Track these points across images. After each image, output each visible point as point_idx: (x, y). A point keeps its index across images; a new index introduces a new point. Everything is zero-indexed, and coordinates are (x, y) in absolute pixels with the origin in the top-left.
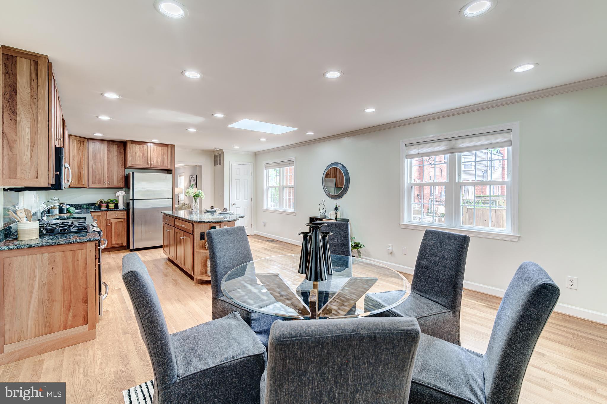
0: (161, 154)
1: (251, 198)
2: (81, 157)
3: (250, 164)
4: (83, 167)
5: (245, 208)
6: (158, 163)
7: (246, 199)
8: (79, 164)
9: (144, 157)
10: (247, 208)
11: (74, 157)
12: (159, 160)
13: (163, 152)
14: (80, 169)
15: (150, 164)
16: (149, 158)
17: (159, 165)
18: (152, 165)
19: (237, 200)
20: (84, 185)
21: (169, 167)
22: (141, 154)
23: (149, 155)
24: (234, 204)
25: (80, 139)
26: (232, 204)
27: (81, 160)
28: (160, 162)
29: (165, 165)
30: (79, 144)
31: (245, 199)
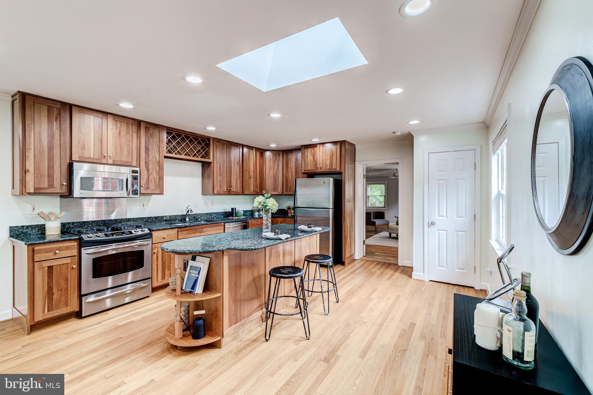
0: (330, 154)
1: (475, 216)
2: (277, 168)
3: (473, 147)
4: (279, 177)
5: (459, 233)
6: (327, 165)
7: (462, 217)
8: (275, 174)
9: (314, 161)
10: (464, 232)
11: (270, 168)
12: (328, 162)
13: (332, 152)
14: (276, 178)
15: (319, 168)
16: (318, 162)
17: (328, 168)
18: (321, 169)
19: (439, 216)
20: (279, 192)
21: (338, 169)
22: (312, 158)
23: (318, 159)
24: (433, 224)
25: (275, 152)
26: (430, 223)
27: (277, 171)
28: (329, 165)
29: (334, 167)
30: (275, 157)
31: (458, 217)
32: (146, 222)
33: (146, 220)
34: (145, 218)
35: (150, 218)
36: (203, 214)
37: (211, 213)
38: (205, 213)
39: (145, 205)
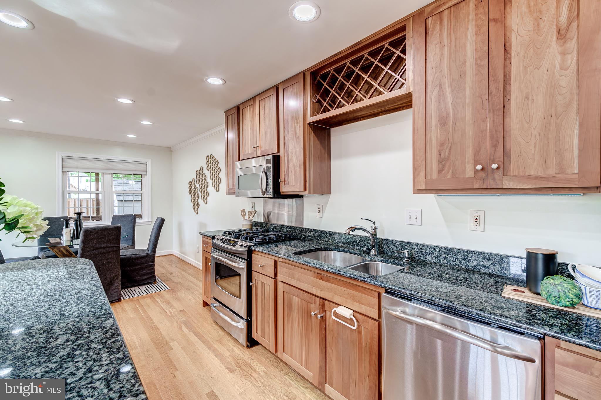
32: (319, 238)
33: (319, 235)
34: (317, 231)
35: (324, 233)
36: (435, 248)
37: (467, 252)
38: (440, 248)
39: (321, 210)
